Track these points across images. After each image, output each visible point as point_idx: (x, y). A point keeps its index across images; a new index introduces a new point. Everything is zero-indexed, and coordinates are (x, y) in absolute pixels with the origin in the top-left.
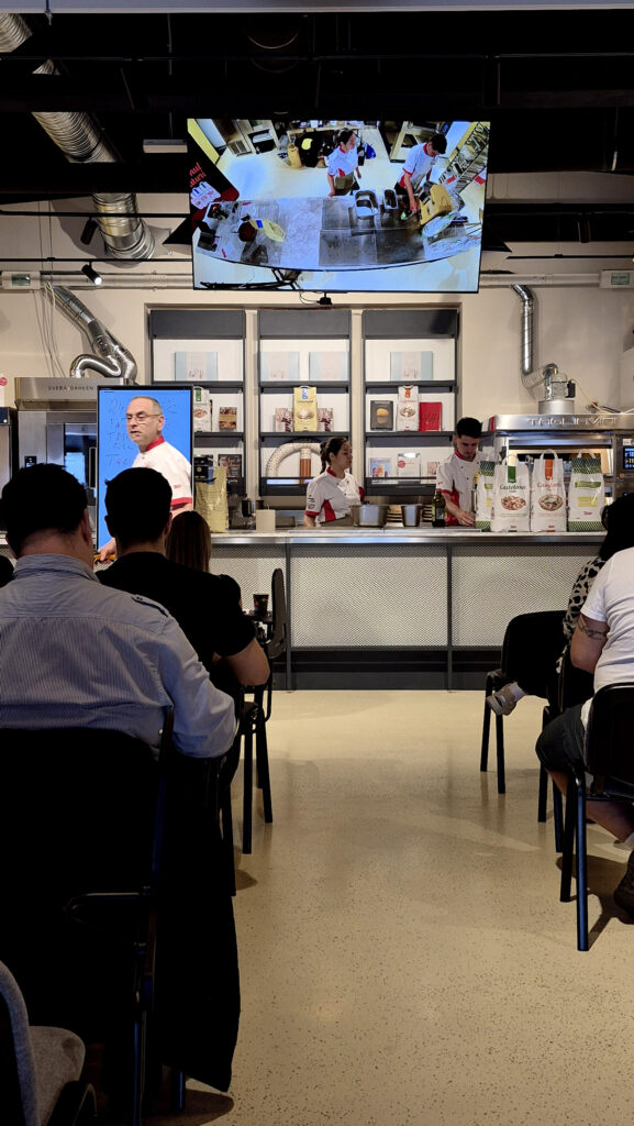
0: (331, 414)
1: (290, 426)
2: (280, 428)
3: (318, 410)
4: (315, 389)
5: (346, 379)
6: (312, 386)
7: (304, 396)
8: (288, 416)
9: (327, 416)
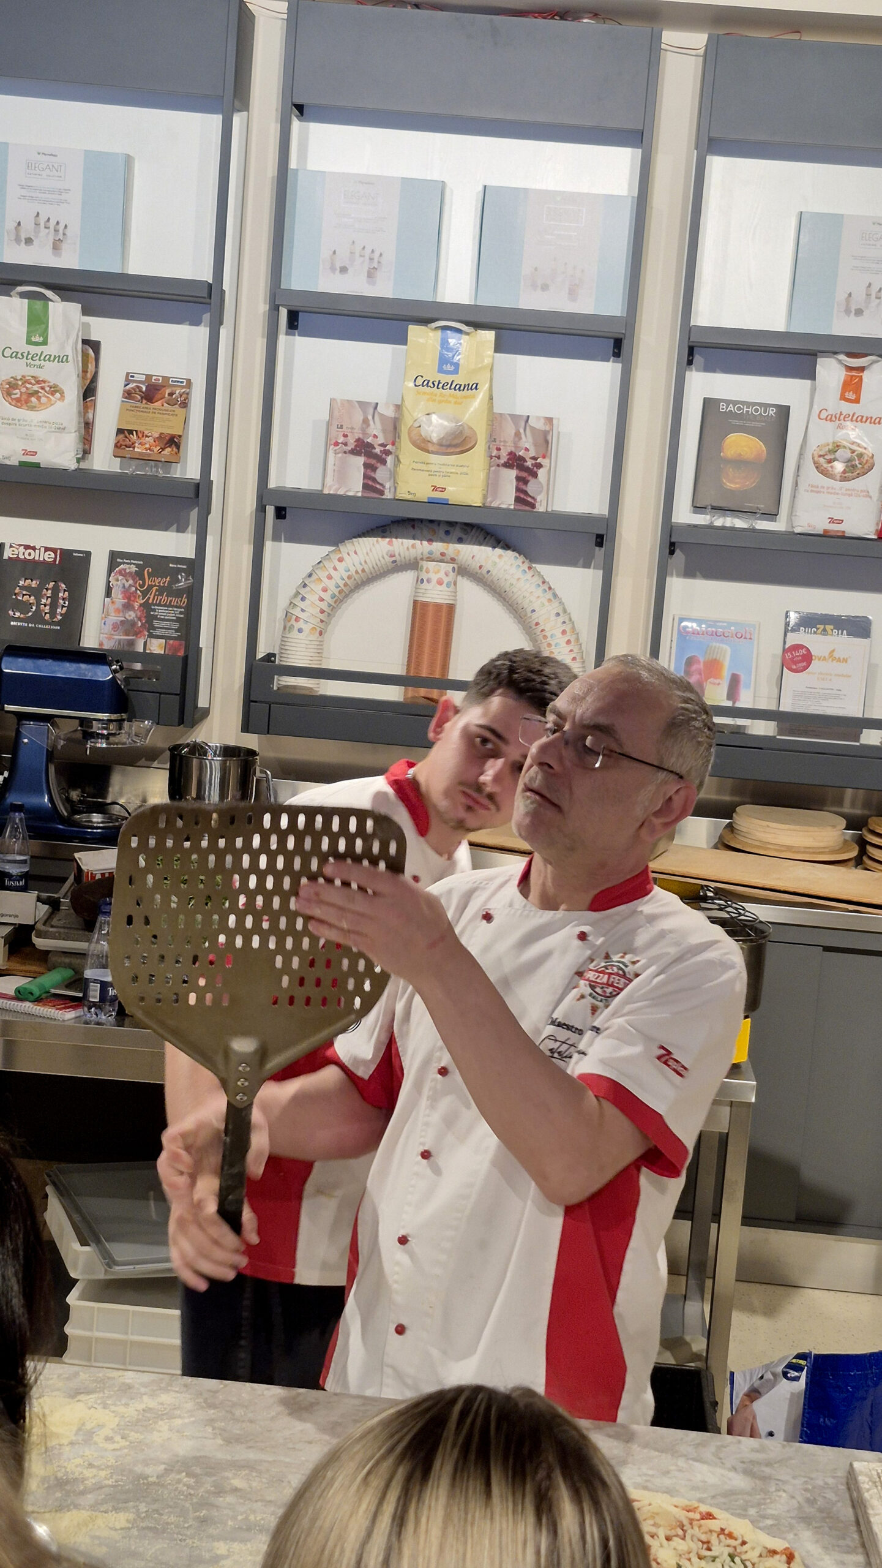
0: (544, 440)
1: (381, 474)
2: (342, 475)
3: (494, 420)
4: (490, 335)
5: (614, 307)
6: (478, 326)
7: (447, 363)
8: (376, 434)
9: (527, 447)
